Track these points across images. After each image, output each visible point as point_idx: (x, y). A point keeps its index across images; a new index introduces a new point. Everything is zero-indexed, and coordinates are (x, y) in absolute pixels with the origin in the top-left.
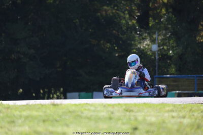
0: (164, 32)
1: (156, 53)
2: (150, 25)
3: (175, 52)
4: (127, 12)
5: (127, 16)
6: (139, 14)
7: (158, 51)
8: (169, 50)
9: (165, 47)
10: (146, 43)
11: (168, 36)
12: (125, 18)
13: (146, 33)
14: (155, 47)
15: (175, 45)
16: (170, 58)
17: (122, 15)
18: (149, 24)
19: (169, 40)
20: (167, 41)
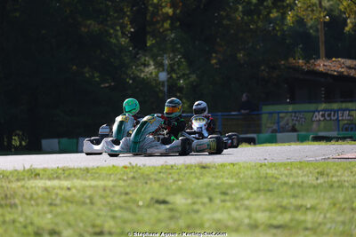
0: (171, 55)
1: (166, 84)
2: (148, 45)
3: (187, 82)
4: (118, 28)
5: (120, 33)
6: (132, 30)
7: (168, 81)
8: (179, 78)
9: (174, 76)
10: (147, 70)
11: (177, 60)
12: (116, 36)
13: (146, 56)
14: (163, 76)
15: (187, 72)
16: (180, 89)
17: (112, 31)
18: (146, 43)
19: (179, 66)
20: (176, 67)
